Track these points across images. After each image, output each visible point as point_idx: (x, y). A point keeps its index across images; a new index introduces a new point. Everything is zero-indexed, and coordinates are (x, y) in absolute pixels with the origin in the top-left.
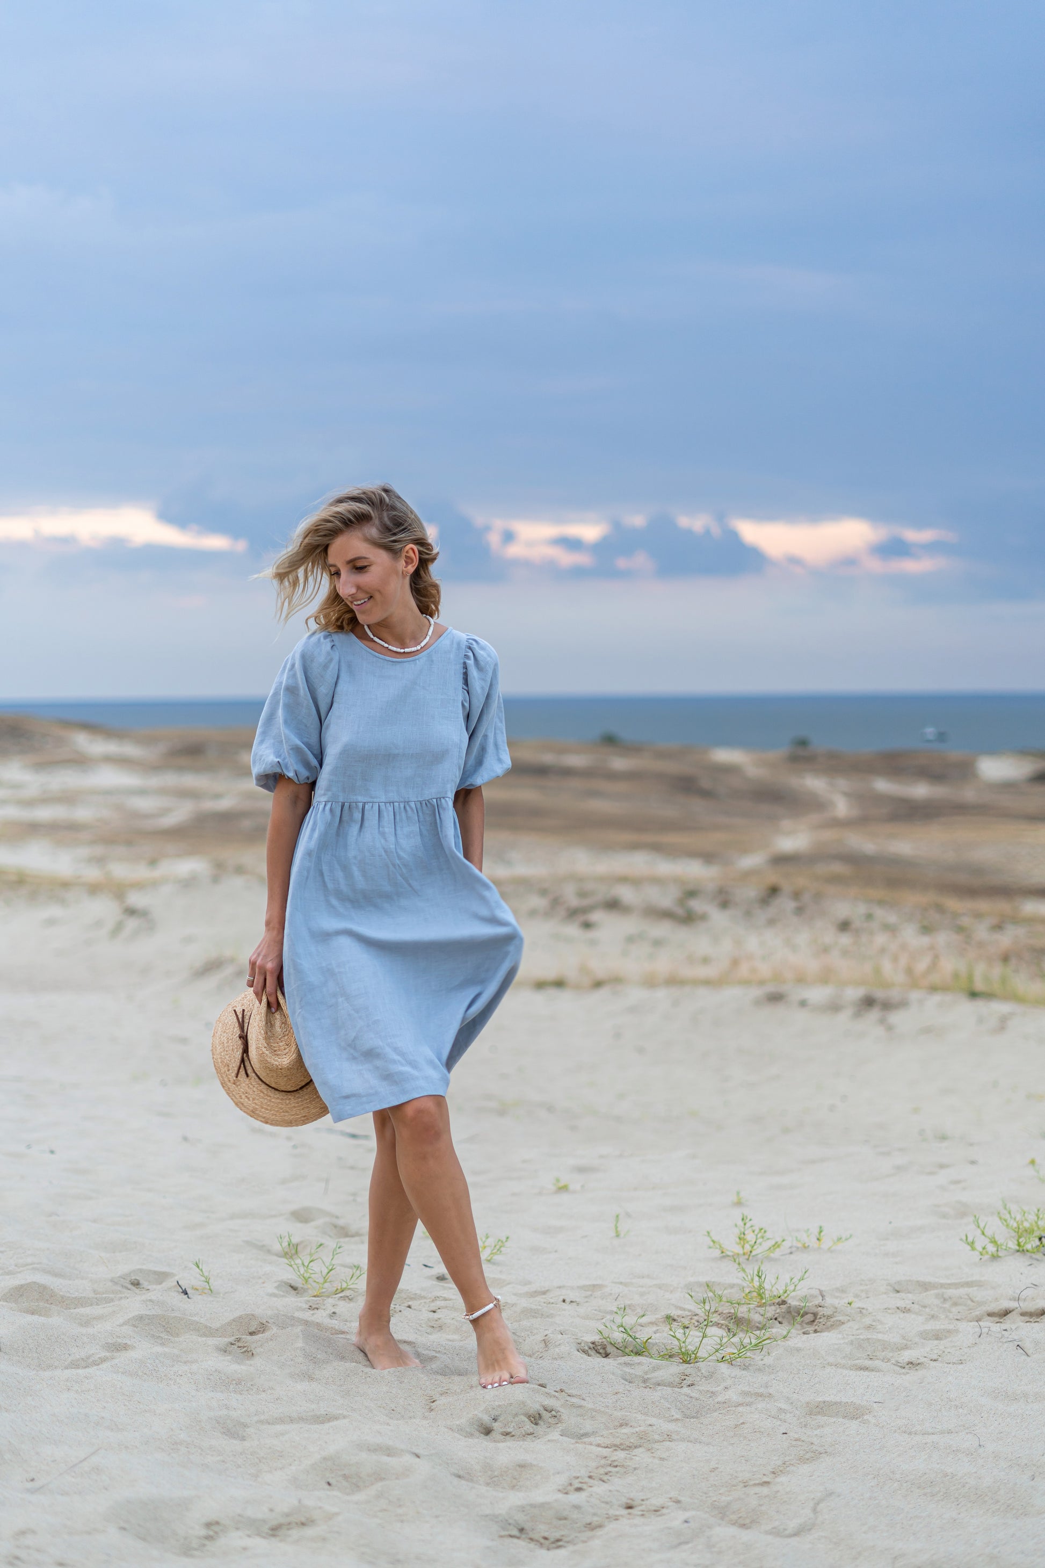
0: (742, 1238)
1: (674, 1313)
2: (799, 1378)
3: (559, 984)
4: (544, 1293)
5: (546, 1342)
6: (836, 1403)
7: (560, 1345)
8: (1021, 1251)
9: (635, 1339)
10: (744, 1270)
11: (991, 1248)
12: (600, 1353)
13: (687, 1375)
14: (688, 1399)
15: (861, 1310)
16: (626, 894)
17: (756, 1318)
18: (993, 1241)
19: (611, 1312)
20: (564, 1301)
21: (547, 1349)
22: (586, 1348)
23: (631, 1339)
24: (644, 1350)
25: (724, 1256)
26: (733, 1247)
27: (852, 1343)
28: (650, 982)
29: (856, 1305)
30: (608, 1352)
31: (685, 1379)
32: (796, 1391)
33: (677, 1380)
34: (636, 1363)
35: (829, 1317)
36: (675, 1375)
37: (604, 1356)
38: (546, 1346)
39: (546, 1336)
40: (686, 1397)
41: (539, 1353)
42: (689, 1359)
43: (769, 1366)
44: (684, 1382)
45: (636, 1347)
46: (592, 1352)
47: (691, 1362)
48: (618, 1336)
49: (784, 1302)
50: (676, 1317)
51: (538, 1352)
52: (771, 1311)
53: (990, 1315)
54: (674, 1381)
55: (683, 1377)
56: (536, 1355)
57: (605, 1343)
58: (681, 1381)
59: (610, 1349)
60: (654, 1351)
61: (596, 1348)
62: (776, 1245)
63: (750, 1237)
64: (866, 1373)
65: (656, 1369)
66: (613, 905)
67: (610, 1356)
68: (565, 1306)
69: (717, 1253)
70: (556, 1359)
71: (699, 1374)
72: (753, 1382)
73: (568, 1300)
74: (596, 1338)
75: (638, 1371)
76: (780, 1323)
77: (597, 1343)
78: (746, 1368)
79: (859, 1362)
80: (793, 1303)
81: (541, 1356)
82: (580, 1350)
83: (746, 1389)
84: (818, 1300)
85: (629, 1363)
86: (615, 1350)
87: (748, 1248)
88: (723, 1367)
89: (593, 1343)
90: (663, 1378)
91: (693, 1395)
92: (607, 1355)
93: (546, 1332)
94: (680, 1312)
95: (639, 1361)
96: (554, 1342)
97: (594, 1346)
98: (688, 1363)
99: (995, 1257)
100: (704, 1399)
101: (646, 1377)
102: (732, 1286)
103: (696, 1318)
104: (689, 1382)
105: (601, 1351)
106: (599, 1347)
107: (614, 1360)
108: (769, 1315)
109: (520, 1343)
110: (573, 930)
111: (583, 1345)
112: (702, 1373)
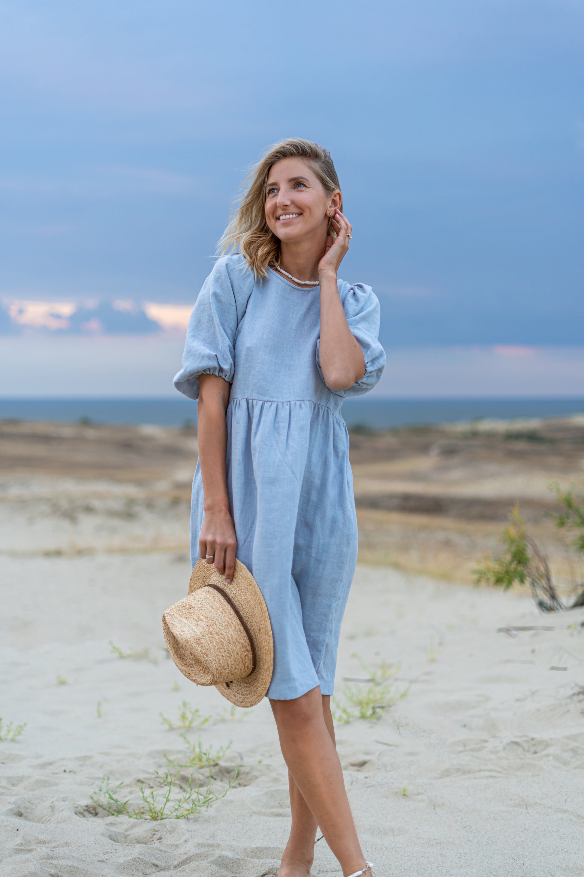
0: (183, 717)
1: (141, 776)
2: (235, 826)
3: (58, 553)
4: (51, 764)
5: (52, 808)
6: (265, 848)
7: (62, 810)
8: (363, 717)
9: (116, 801)
10: (188, 742)
11: (345, 716)
12: (92, 813)
13: (156, 831)
14: (159, 852)
15: (268, 767)
16: (96, 503)
17: (198, 776)
18: (344, 711)
19: (99, 778)
20: (65, 771)
21: (53, 813)
22: (82, 810)
23: (113, 802)
24: (123, 809)
25: (172, 729)
26: (177, 722)
27: (266, 794)
28: (110, 551)
29: (266, 762)
30: (98, 812)
31: (155, 834)
32: (235, 839)
33: (150, 835)
34: (119, 823)
35: (248, 773)
36: (148, 831)
37: (94, 815)
38: (53, 810)
39: (53, 802)
40: (157, 851)
41: (47, 817)
42: (156, 816)
43: (213, 818)
44: (154, 836)
45: (117, 808)
46: (86, 814)
47: (158, 818)
48: (104, 800)
49: (217, 765)
50: (143, 780)
51: (47, 815)
52: (207, 772)
53: (353, 765)
54: (147, 836)
55: (153, 833)
56: (45, 818)
57: (96, 806)
58: (152, 836)
59: (99, 810)
60: (130, 810)
61: (89, 810)
62: (206, 720)
63: (189, 716)
64: (280, 818)
65: (133, 827)
66: (89, 510)
67: (98, 815)
68: (66, 775)
69: (166, 727)
70: (60, 822)
71: (165, 829)
72: (204, 834)
73: (68, 770)
74: (88, 802)
75: (120, 829)
76: (215, 779)
77: (89, 806)
78: (196, 820)
79: (274, 810)
80: (223, 763)
81: (48, 819)
82: (78, 813)
83: (201, 841)
84: (238, 762)
85: (113, 824)
86: (103, 810)
87: (187, 724)
88: (182, 822)
89: (87, 806)
90: (139, 834)
91: (162, 848)
92: (96, 814)
93: (53, 800)
94: (146, 776)
95: (120, 821)
96: (58, 808)
97: (87, 808)
98: (156, 820)
99: (347, 723)
100: (170, 851)
101: (126, 833)
102: (179, 752)
103: (158, 780)
104: (158, 837)
105: (93, 812)
106: (91, 809)
107: (102, 820)
108: (208, 774)
109: (34, 809)
110: (66, 524)
111: (79, 808)
112: (167, 829)
